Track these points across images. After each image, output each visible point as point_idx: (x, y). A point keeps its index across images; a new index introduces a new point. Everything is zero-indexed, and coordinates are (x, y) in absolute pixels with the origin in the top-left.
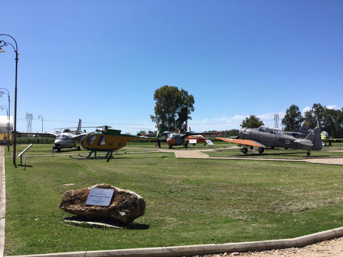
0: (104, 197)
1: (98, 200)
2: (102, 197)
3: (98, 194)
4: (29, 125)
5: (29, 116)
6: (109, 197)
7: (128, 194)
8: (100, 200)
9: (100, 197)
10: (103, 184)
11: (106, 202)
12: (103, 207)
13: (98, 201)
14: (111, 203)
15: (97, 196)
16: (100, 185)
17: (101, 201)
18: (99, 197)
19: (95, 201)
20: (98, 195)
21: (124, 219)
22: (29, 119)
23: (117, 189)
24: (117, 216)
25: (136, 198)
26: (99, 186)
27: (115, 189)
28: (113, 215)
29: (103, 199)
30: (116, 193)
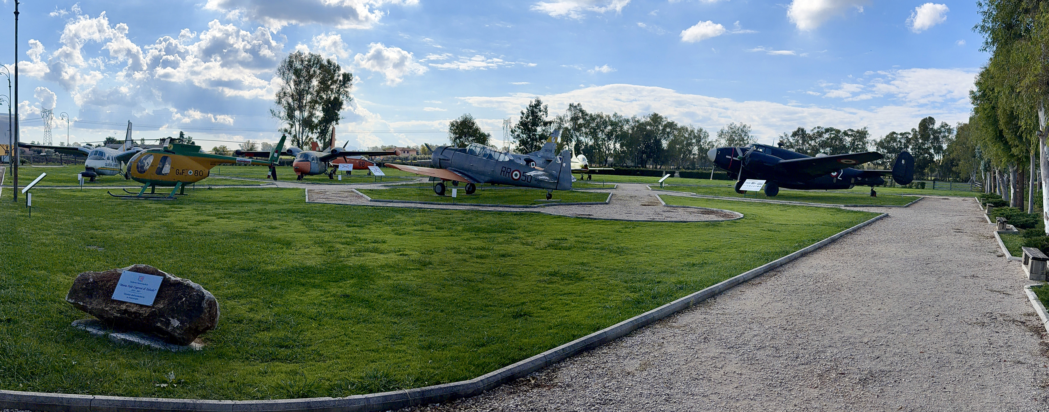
0: (144, 289)
1: (134, 294)
2: (141, 289)
3: (133, 282)
4: (48, 130)
5: (48, 113)
6: (153, 290)
7: (188, 286)
8: (136, 295)
9: (138, 288)
10: (144, 265)
11: (148, 299)
12: (141, 306)
13: (132, 295)
14: (156, 302)
15: (131, 287)
16: (138, 267)
17: (138, 296)
18: (136, 288)
19: (128, 294)
20: (134, 285)
21: (177, 333)
22: (48, 118)
23: (168, 275)
24: (166, 328)
25: (202, 297)
26: (138, 269)
27: (164, 275)
28: (159, 324)
29: (143, 292)
30: (166, 283)
